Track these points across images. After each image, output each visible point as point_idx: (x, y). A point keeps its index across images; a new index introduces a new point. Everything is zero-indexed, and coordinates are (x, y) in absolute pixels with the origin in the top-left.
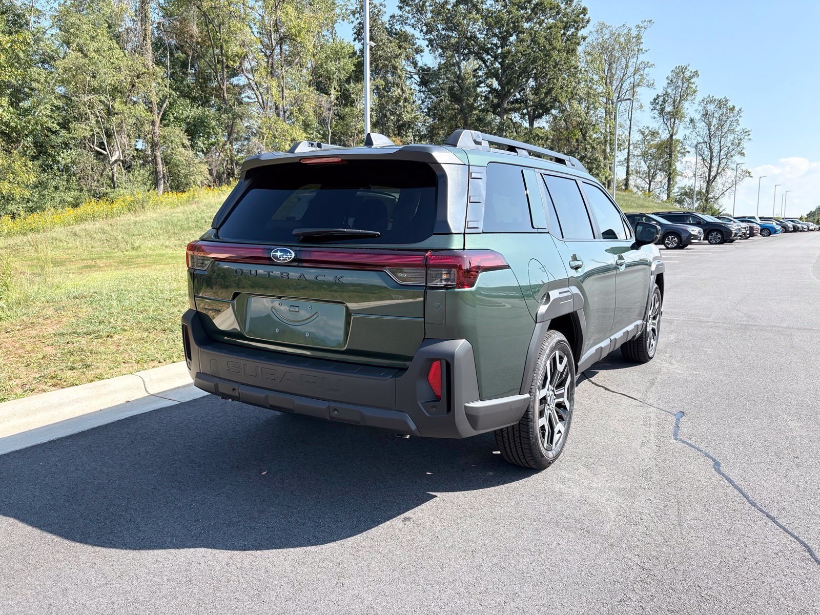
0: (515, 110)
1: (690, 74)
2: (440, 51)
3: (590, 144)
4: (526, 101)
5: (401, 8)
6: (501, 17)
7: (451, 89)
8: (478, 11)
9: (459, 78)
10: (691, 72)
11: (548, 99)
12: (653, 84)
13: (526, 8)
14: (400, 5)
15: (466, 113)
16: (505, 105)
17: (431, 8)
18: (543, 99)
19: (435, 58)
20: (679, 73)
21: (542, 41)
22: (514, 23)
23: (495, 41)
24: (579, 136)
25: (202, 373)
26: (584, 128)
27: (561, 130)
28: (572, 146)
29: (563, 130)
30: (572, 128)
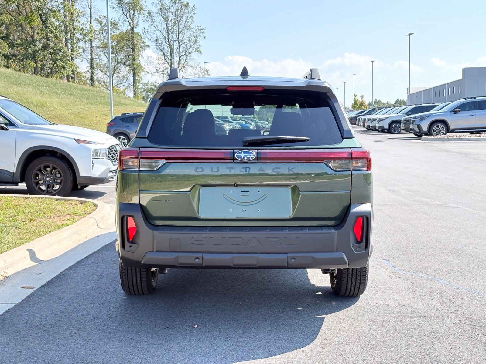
24: (37, 22)
25: (157, 251)
26: (44, 13)
27: (11, 13)
28: (26, 32)
29: (14, 14)
30: (24, 11)
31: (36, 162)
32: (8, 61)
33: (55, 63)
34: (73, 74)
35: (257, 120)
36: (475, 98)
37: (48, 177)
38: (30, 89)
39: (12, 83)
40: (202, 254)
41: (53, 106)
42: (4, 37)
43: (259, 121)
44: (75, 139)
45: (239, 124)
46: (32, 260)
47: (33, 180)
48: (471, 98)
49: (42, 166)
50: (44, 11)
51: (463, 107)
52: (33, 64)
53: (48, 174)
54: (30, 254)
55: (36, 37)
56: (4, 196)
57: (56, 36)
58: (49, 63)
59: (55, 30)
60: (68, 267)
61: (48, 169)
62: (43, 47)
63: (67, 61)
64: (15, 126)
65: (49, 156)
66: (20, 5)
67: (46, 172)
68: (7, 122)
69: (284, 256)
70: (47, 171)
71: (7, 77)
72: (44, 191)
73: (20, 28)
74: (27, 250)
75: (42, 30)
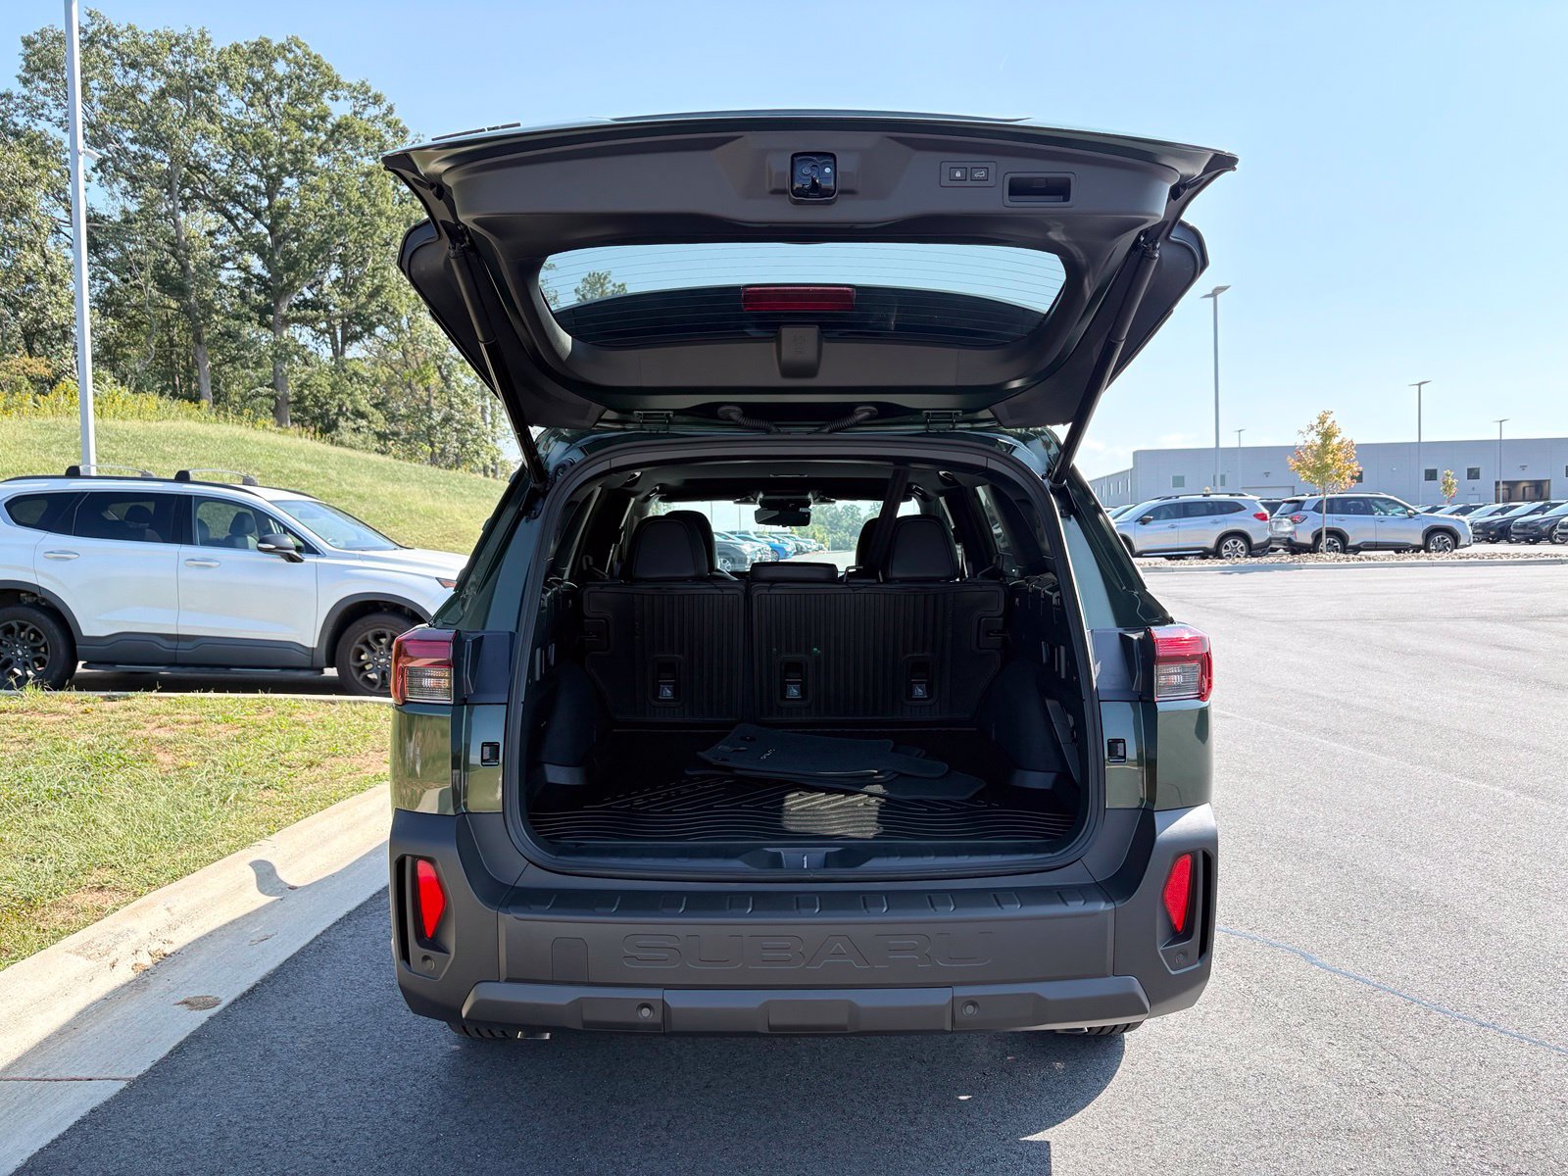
0: (304, 321)
1: (612, 288)
2: (124, 183)
3: (459, 395)
4: (327, 306)
5: (26, 82)
6: (267, 137)
7: (160, 265)
8: (212, 117)
9: (178, 246)
10: (614, 285)
11: (373, 306)
12: (555, 298)
13: (316, 130)
14: (24, 74)
15: (198, 319)
16: (284, 311)
17: (103, 93)
18: (364, 306)
19: (112, 196)
20: (596, 283)
21: (355, 195)
22: (294, 152)
23: (253, 180)
24: (435, 379)
25: (508, 980)
26: (446, 365)
27: (394, 366)
28: (418, 397)
29: (399, 367)
30: (415, 363)
31: (357, 625)
32: (385, 443)
33: (463, 445)
34: (493, 463)
35: (797, 537)
36: (1177, 497)
37: (382, 656)
38: (416, 488)
39: (387, 479)
40: (660, 991)
41: (452, 517)
42: (379, 404)
43: (800, 539)
44: (437, 579)
45: (769, 543)
46: (262, 891)
47: (352, 663)
48: (1170, 498)
49: (370, 635)
50: (446, 361)
51: (1157, 513)
52: (427, 448)
53: (381, 649)
54: (257, 875)
55: (434, 403)
56: (286, 699)
57: (464, 402)
58: (453, 446)
59: (463, 391)
60: (341, 916)
61: (383, 640)
62: (443, 419)
63: (483, 443)
64: (318, 553)
65: (388, 613)
66: (408, 352)
67: (378, 647)
68: (301, 544)
69: (939, 998)
70: (381, 643)
71: (380, 469)
72: (372, 682)
73: (408, 390)
74: (251, 864)
75: (442, 392)
